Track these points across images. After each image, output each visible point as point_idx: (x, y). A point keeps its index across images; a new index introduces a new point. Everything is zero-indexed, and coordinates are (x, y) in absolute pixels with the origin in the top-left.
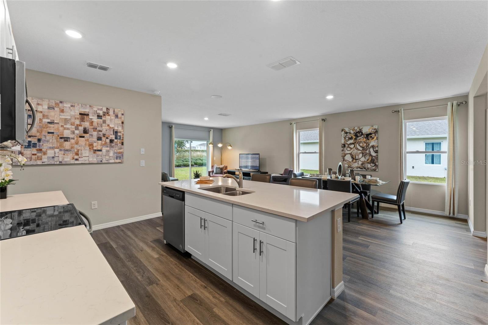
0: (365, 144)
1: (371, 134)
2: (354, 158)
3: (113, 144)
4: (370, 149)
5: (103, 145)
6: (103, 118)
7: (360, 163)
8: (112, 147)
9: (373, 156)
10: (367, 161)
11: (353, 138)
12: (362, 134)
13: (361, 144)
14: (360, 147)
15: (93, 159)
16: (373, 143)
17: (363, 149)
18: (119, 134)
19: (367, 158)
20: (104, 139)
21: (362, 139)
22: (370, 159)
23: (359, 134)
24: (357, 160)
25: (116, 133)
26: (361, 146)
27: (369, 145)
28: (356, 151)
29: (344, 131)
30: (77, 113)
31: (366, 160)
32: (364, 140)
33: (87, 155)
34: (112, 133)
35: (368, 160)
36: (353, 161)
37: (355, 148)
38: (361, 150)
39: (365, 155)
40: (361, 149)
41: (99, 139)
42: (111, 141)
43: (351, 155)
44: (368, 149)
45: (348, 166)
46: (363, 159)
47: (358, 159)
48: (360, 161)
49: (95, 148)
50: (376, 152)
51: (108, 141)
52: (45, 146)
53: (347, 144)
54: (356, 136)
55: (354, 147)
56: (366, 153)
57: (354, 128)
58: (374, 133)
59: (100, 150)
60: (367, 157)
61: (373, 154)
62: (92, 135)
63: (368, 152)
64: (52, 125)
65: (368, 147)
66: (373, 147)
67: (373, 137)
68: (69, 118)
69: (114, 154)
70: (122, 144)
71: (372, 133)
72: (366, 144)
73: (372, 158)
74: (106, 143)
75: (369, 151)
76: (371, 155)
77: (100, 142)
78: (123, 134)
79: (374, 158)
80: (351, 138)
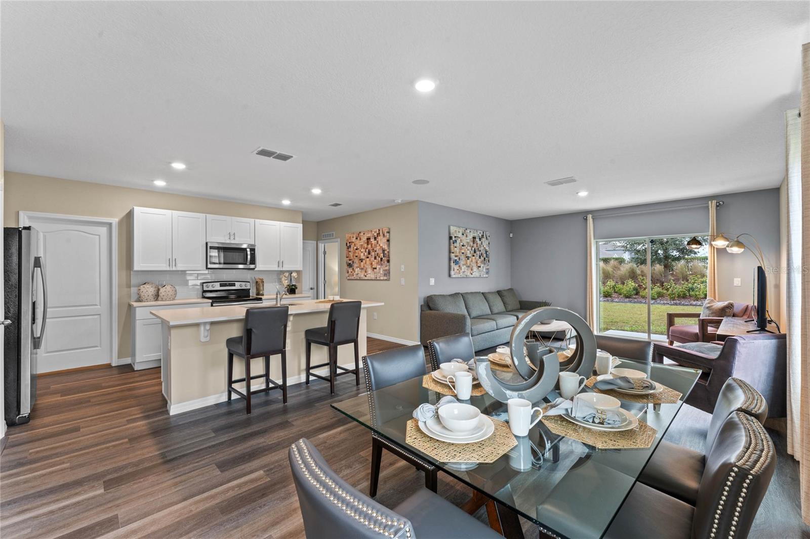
3: (382, 262)
5: (377, 263)
20: (377, 257)
30: (366, 238)
41: (375, 258)
42: (381, 259)
49: (373, 267)
51: (380, 259)
59: (376, 268)
62: (372, 255)
74: (378, 261)
77: (375, 260)
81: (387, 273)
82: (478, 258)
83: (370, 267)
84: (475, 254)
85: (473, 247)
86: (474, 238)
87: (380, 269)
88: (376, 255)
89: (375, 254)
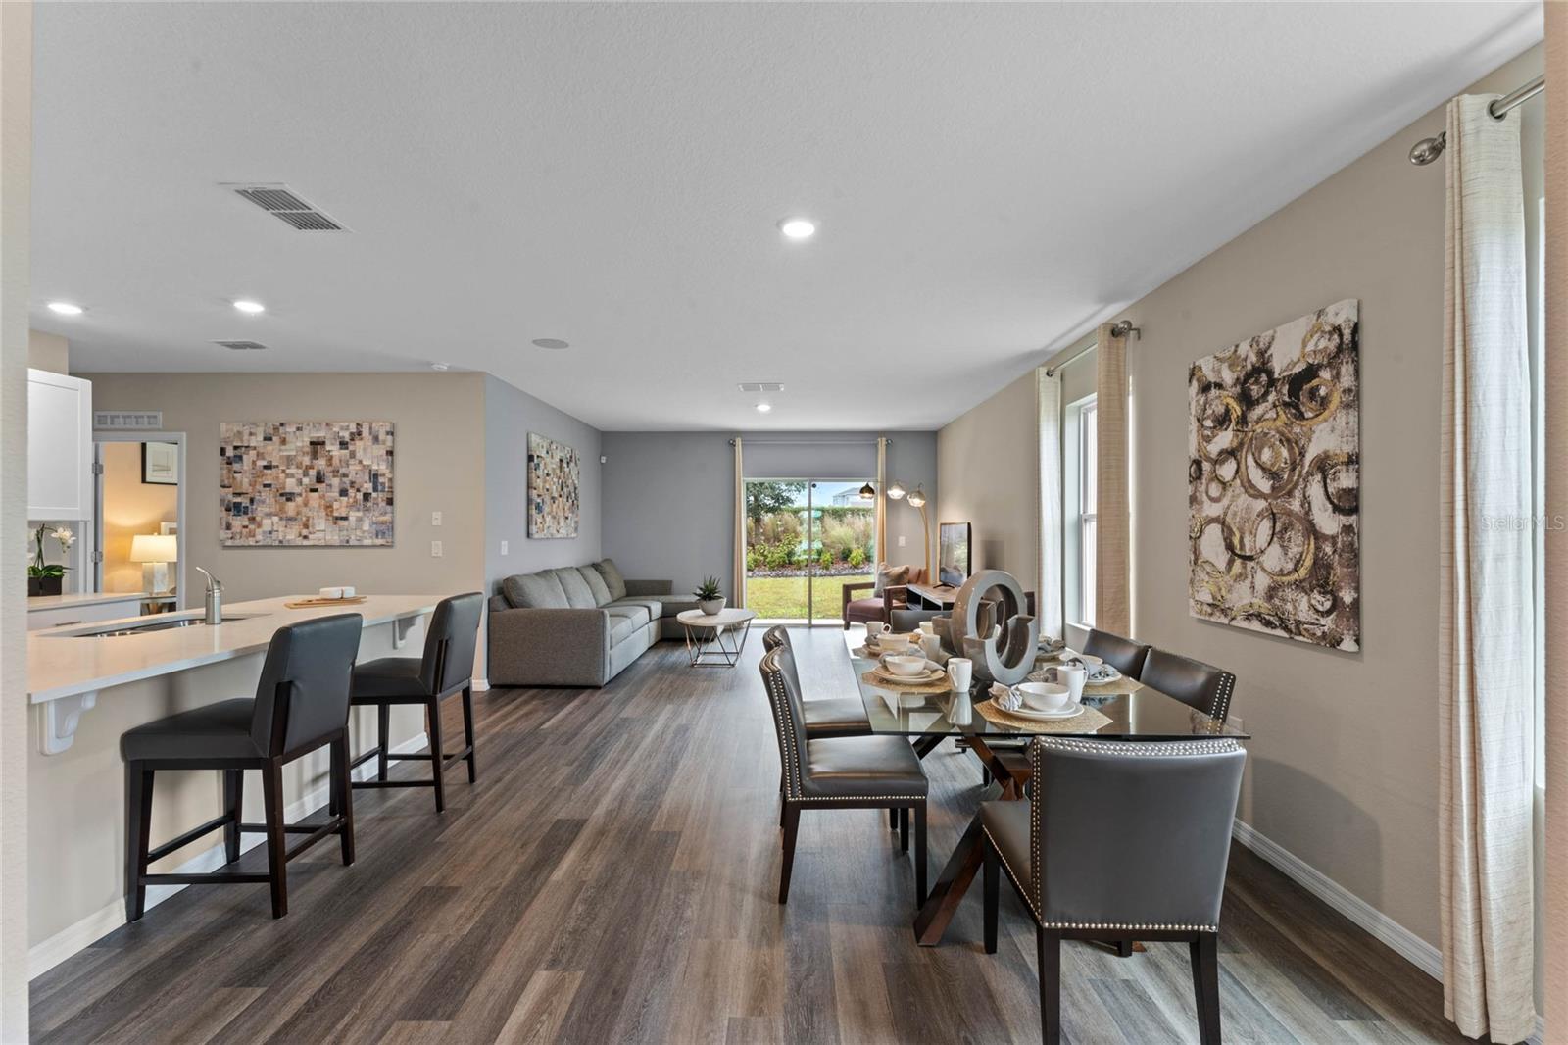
0: (1285, 453)
1: (1311, 372)
2: (1238, 551)
3: (369, 504)
4: (1306, 481)
5: (350, 506)
6: (351, 448)
7: (1263, 582)
8: (368, 510)
9: (1325, 538)
10: (1295, 570)
11: (1234, 416)
12: (1272, 383)
13: (1266, 455)
14: (1260, 472)
15: (334, 538)
16: (1325, 437)
17: (1273, 488)
18: (381, 480)
19: (1294, 550)
20: (351, 492)
21: (1268, 414)
22: (1309, 562)
23: (1257, 382)
24: (1250, 564)
25: (375, 477)
26: (1264, 469)
27: (1302, 454)
28: (1244, 500)
29: (1198, 380)
30: (307, 440)
31: (1290, 566)
32: (1279, 423)
33: (323, 530)
34: (367, 478)
35: (1298, 563)
36: (1230, 563)
37: (1242, 485)
38: (1264, 497)
39: (1285, 530)
40: (1264, 485)
41: (343, 493)
42: (366, 496)
43: (1223, 531)
44: (1297, 484)
45: (1214, 598)
46: (1273, 558)
47: (1251, 558)
48: (1259, 571)
49: (336, 514)
50: (1348, 503)
51: (360, 496)
52: (260, 511)
53: (1209, 459)
54: (1247, 401)
55: (1237, 472)
56: (1289, 513)
57: (1237, 346)
58: (1329, 364)
59: (345, 518)
60: (1297, 543)
61: (1328, 522)
62: (330, 486)
63: (1295, 505)
64: (269, 472)
65: (1297, 472)
66: (1323, 465)
67: (1323, 392)
68: (294, 453)
69: (371, 526)
70: (390, 502)
71: (1320, 366)
72: (1290, 450)
73: (1318, 548)
74: (356, 501)
75: (1306, 500)
76: (1312, 531)
77: (345, 499)
78: (391, 480)
79: (1328, 549)
80: (1222, 421)
81: (385, 531)
83: (323, 513)
87: (359, 520)
88: (348, 486)
89: (342, 482)
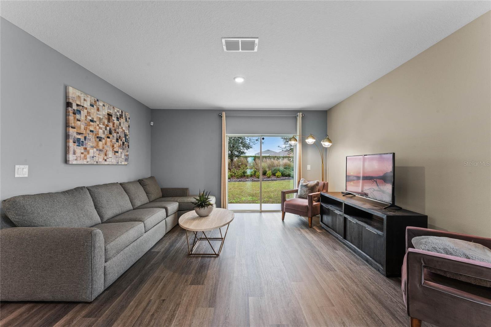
82: (114, 140)
84: (111, 136)
85: (107, 126)
86: (110, 115)
